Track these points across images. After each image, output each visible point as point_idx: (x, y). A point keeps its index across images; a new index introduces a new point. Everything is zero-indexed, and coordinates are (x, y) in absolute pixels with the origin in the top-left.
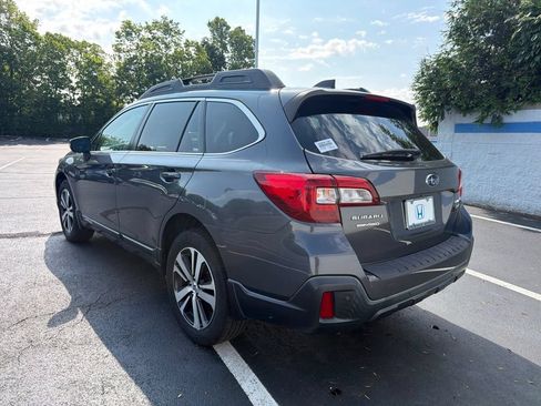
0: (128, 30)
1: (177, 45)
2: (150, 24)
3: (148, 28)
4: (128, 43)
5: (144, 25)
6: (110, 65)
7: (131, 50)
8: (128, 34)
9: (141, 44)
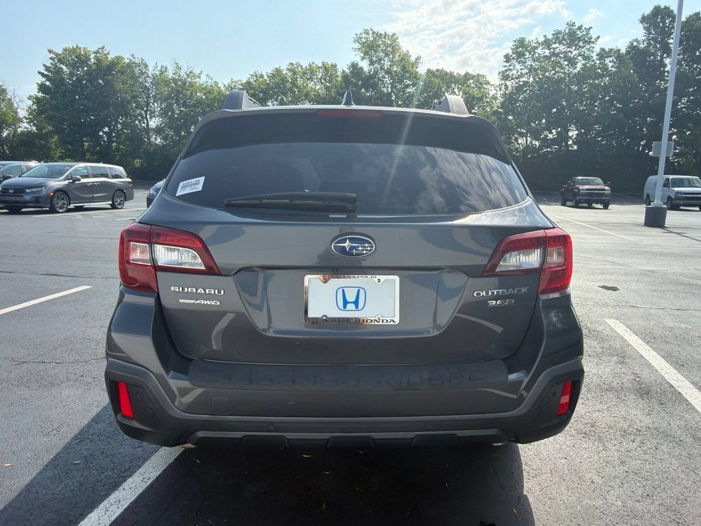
0: (521, 49)
1: (586, 58)
2: (550, 37)
3: (547, 43)
4: (518, 66)
5: (541, 39)
6: (495, 98)
7: (522, 75)
8: (520, 55)
9: (536, 65)
